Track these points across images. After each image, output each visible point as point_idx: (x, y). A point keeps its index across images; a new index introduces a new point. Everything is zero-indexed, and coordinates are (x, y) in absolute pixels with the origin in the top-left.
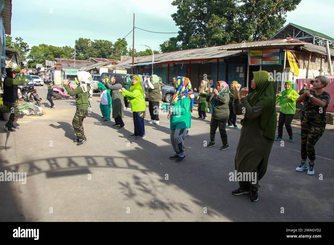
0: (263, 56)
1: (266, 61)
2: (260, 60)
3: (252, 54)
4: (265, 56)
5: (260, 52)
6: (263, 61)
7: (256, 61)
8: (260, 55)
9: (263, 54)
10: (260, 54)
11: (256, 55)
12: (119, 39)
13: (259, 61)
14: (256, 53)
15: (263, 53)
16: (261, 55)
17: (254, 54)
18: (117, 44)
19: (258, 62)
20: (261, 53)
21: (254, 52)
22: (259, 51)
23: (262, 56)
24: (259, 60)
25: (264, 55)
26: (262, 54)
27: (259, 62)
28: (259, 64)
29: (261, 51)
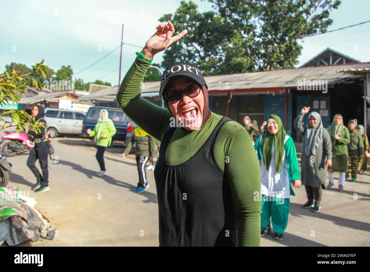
12: (63, 67)
18: (59, 72)
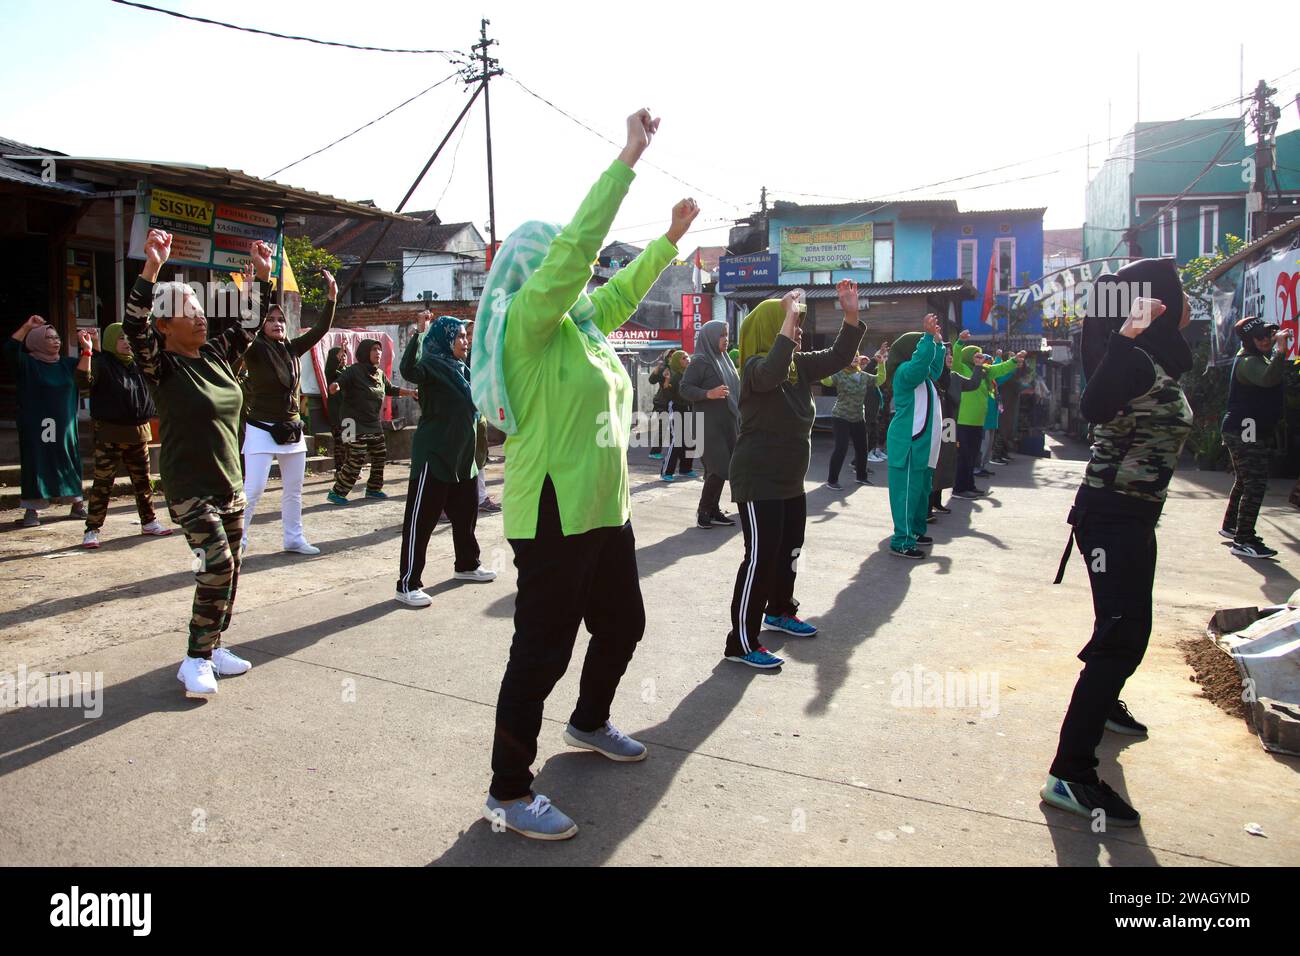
0: (216, 229)
1: (231, 255)
2: (207, 244)
3: (161, 209)
4: (223, 231)
5: (203, 210)
6: (216, 252)
7: (184, 246)
8: (200, 221)
9: (217, 221)
10: (204, 215)
11: (184, 216)
13: (200, 248)
14: (183, 207)
15: (213, 218)
16: (208, 223)
17: (174, 208)
19: (194, 253)
20: (209, 215)
21: (176, 201)
22: (201, 204)
23: (210, 228)
24: (199, 244)
25: (221, 226)
26: (213, 222)
27: (198, 254)
28: (197, 260)
29: (212, 207)
